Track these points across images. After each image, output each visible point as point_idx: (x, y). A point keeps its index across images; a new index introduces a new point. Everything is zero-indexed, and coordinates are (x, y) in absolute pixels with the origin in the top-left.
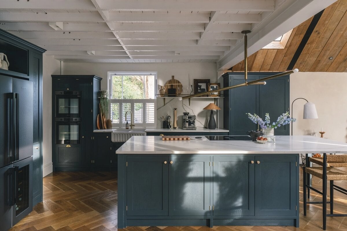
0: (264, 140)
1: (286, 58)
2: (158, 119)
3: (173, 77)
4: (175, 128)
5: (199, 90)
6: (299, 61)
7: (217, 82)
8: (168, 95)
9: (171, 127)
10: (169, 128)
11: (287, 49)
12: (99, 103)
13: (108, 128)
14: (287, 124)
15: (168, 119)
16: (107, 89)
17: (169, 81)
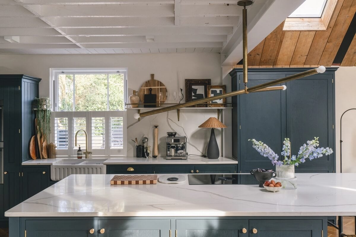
0: (275, 186)
1: (330, 45)
2: (129, 142)
3: (152, 76)
4: (155, 157)
5: (194, 96)
6: (352, 49)
7: (222, 83)
8: (144, 105)
9: (148, 155)
10: (146, 157)
11: (330, 30)
12: (35, 117)
13: (49, 157)
14: (316, 158)
15: (144, 143)
16: (48, 96)
17: (146, 82)
